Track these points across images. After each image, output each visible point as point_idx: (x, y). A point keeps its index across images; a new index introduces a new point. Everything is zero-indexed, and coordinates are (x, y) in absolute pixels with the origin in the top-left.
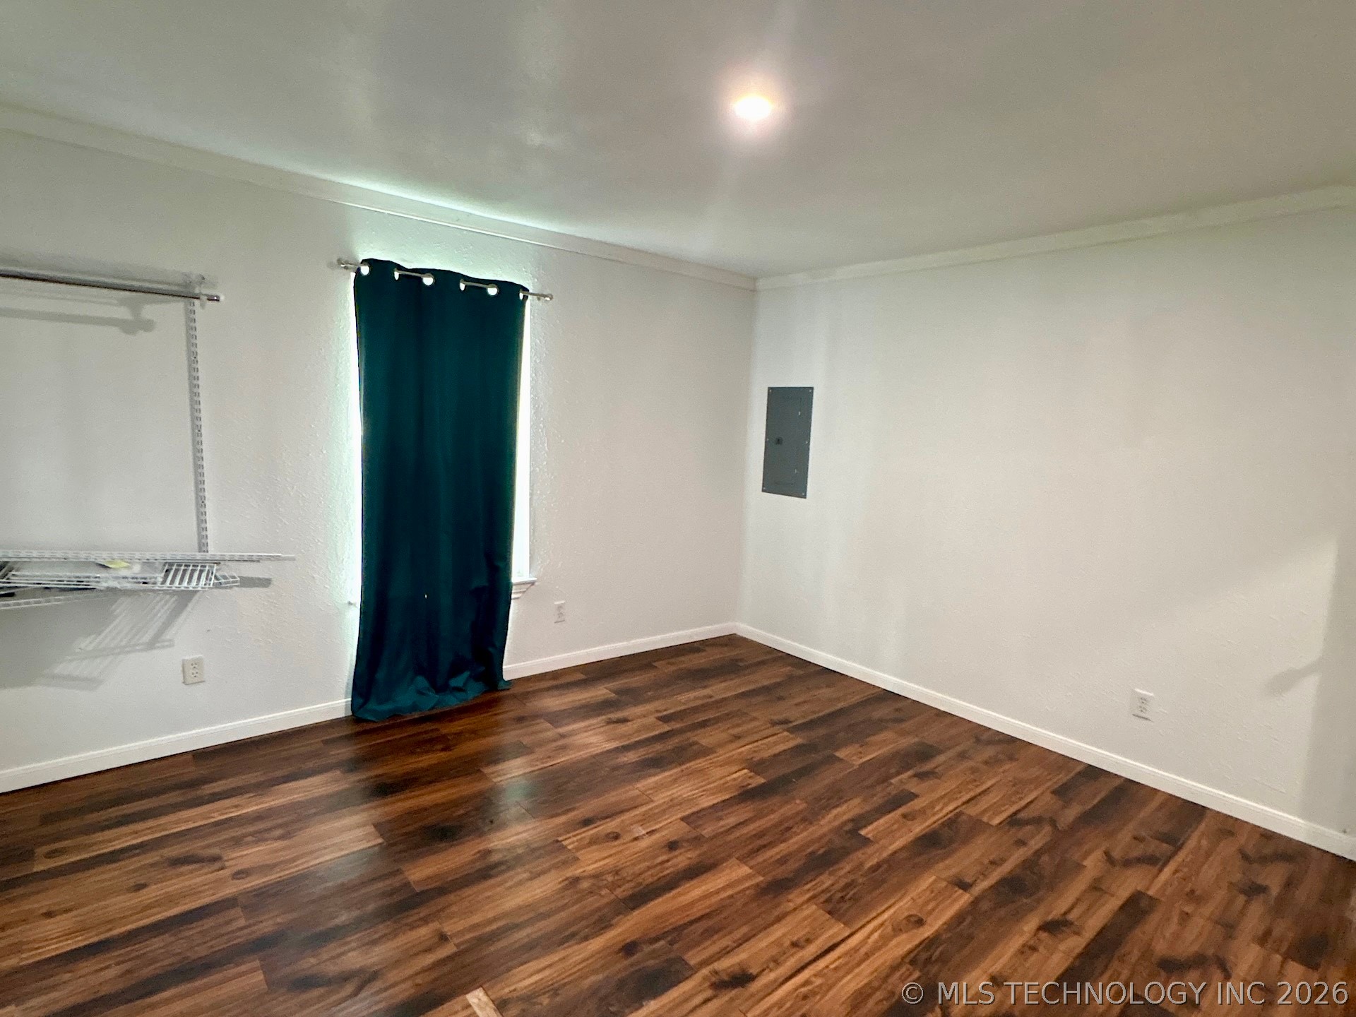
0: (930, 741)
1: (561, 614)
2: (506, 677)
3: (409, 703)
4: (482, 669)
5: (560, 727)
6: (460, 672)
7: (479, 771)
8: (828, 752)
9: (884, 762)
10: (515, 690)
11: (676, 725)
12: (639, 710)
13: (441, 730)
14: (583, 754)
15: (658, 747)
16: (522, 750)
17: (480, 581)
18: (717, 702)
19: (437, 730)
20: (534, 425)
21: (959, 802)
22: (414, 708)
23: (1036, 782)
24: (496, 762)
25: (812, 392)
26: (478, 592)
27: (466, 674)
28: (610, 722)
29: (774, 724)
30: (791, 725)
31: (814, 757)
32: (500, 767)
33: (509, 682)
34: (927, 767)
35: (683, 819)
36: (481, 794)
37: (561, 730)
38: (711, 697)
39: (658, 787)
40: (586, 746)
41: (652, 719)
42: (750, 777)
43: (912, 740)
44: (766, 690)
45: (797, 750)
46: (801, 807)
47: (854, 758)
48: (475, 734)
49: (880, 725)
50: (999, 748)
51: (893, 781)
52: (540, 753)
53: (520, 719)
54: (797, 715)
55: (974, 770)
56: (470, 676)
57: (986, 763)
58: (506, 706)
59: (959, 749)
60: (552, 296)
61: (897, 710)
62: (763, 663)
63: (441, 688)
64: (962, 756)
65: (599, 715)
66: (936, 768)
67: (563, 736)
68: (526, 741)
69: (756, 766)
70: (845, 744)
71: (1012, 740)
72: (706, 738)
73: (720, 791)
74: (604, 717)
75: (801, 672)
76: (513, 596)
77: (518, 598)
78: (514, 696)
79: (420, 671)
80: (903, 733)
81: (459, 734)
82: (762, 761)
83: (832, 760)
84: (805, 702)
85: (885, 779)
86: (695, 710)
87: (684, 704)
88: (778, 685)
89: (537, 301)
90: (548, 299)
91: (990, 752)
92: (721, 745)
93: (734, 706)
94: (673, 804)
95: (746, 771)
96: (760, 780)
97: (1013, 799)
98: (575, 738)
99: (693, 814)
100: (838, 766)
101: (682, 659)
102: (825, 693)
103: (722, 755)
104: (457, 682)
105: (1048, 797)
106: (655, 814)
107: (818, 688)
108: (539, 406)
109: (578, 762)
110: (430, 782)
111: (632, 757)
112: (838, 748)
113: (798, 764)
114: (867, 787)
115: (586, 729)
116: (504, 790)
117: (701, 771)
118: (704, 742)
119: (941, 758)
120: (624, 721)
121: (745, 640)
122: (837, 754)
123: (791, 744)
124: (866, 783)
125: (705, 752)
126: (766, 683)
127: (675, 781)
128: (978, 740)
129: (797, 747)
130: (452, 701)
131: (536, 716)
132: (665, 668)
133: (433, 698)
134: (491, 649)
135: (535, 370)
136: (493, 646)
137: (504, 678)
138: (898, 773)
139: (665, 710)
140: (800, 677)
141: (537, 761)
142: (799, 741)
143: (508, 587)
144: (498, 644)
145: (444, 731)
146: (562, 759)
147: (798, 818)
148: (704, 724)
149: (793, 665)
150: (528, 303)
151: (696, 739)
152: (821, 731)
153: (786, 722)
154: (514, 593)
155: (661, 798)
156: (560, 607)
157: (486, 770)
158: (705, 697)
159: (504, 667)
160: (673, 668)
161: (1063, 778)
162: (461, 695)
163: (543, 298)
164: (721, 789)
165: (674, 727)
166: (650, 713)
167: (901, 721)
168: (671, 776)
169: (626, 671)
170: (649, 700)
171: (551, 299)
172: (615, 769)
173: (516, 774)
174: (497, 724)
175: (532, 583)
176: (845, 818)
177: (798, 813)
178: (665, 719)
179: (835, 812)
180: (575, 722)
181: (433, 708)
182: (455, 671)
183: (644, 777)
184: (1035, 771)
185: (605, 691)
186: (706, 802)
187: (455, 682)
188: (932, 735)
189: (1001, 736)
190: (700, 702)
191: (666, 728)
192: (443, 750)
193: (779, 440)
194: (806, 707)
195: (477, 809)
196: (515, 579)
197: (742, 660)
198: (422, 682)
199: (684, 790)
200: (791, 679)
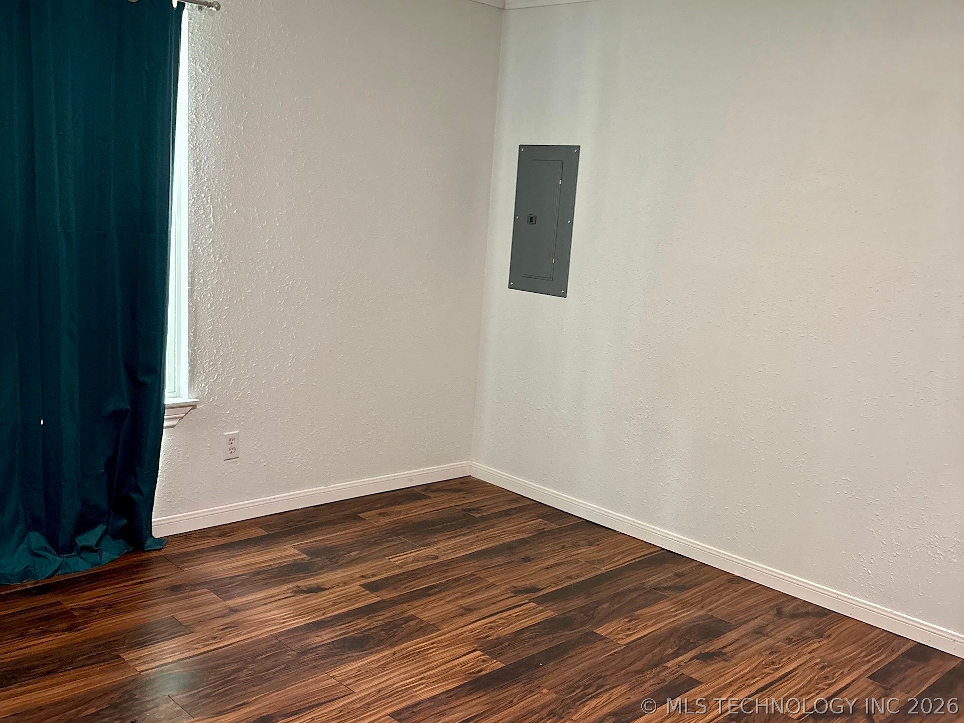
0: (719, 614)
1: (232, 449)
2: (157, 533)
3: (19, 569)
4: (124, 522)
5: (230, 598)
6: (92, 525)
7: (118, 657)
8: (587, 628)
9: (657, 641)
10: (167, 551)
11: (387, 595)
12: (338, 575)
13: (64, 603)
14: (263, 632)
15: (363, 623)
16: (179, 629)
17: (119, 402)
18: (443, 564)
19: (59, 603)
20: (195, 187)
21: (753, 689)
22: (26, 574)
23: (850, 664)
24: (142, 644)
25: (578, 152)
26: (117, 416)
27: (100, 529)
28: (299, 591)
29: (517, 592)
30: (541, 593)
31: (566, 635)
32: (145, 652)
33: (161, 540)
34: (716, 645)
35: (392, 715)
36: (120, 686)
37: (231, 603)
38: (436, 558)
39: (360, 676)
40: (265, 623)
41: (355, 587)
42: (484, 661)
43: (695, 613)
44: (509, 548)
45: (548, 626)
46: (548, 698)
47: (620, 636)
48: (113, 608)
49: (656, 593)
50: (806, 622)
51: (669, 664)
52: (201, 632)
53: (175, 589)
54: (547, 581)
55: (773, 650)
56: (105, 533)
57: (789, 640)
58: (159, 571)
59: (753, 624)
60: (219, 6)
61: (678, 575)
62: (507, 513)
63: (67, 548)
64: (759, 632)
65: (285, 582)
66: (725, 647)
67: (234, 611)
68: (182, 616)
69: (492, 648)
70: (609, 617)
71: (823, 612)
72: (427, 611)
73: (444, 679)
74: (290, 586)
75: (554, 526)
76: (166, 424)
77: (173, 426)
78: (167, 559)
79: (35, 524)
80: (685, 605)
81: (91, 608)
82: (499, 641)
83: (591, 638)
84: (559, 564)
85: (659, 663)
86: (413, 575)
87: (401, 567)
88: (523, 542)
89: (198, 12)
90: (214, 9)
91: (795, 627)
92: (446, 619)
93: (466, 570)
94: (382, 696)
95: (478, 653)
96: (498, 665)
97: (820, 686)
98: (248, 612)
99: (407, 708)
100: (599, 646)
101: (398, 508)
102: (585, 552)
103: (448, 632)
104: (90, 538)
105: (864, 683)
106: (354, 710)
107: (576, 546)
108: (201, 161)
109: (257, 643)
110: (48, 673)
111: (326, 636)
112: (599, 624)
113: (546, 643)
114: (637, 672)
115: (265, 601)
116: (152, 682)
117: (417, 653)
118: (425, 616)
119: (732, 635)
120: (318, 589)
121: (484, 483)
122: (598, 631)
123: (540, 617)
124: (633, 668)
125: (424, 629)
126: (508, 539)
127: (384, 667)
128: (779, 613)
129: (548, 621)
130: (80, 566)
131: (195, 585)
132: (376, 521)
133: (55, 560)
134: (134, 496)
135: (195, 111)
136: (138, 490)
137: (154, 535)
138: (676, 655)
139: (374, 575)
140: (552, 532)
141: (198, 643)
142: (549, 614)
143: (159, 409)
144: (145, 489)
145: (69, 605)
146: (232, 640)
147: (544, 712)
148: (426, 593)
149: (543, 517)
150: (185, 14)
151: (412, 612)
152: (578, 602)
153: (533, 589)
154: (168, 419)
155: (364, 689)
156: (232, 439)
157: (126, 657)
158: (429, 557)
159: (153, 520)
160: (384, 520)
161: (884, 659)
162: (94, 557)
163: (206, 7)
164: (444, 677)
165: (385, 598)
166: (353, 580)
167: (683, 588)
168: (379, 660)
169: (322, 524)
170: (351, 562)
171: (218, 9)
172: (304, 652)
173: (170, 660)
174: (144, 596)
175: (194, 406)
176: (606, 710)
177: (544, 707)
178: (373, 587)
179: (593, 703)
180: (251, 592)
181: (53, 575)
182: (84, 524)
183: (343, 662)
184: (848, 651)
185: (293, 551)
186: (425, 693)
187: (84, 540)
188: (720, 607)
189: (810, 608)
190: (420, 565)
191: (373, 599)
192: (68, 630)
193: (532, 218)
194: (559, 571)
195: (114, 706)
196: (169, 399)
197: (478, 510)
198: (36, 539)
199: (395, 678)
200: (540, 535)
